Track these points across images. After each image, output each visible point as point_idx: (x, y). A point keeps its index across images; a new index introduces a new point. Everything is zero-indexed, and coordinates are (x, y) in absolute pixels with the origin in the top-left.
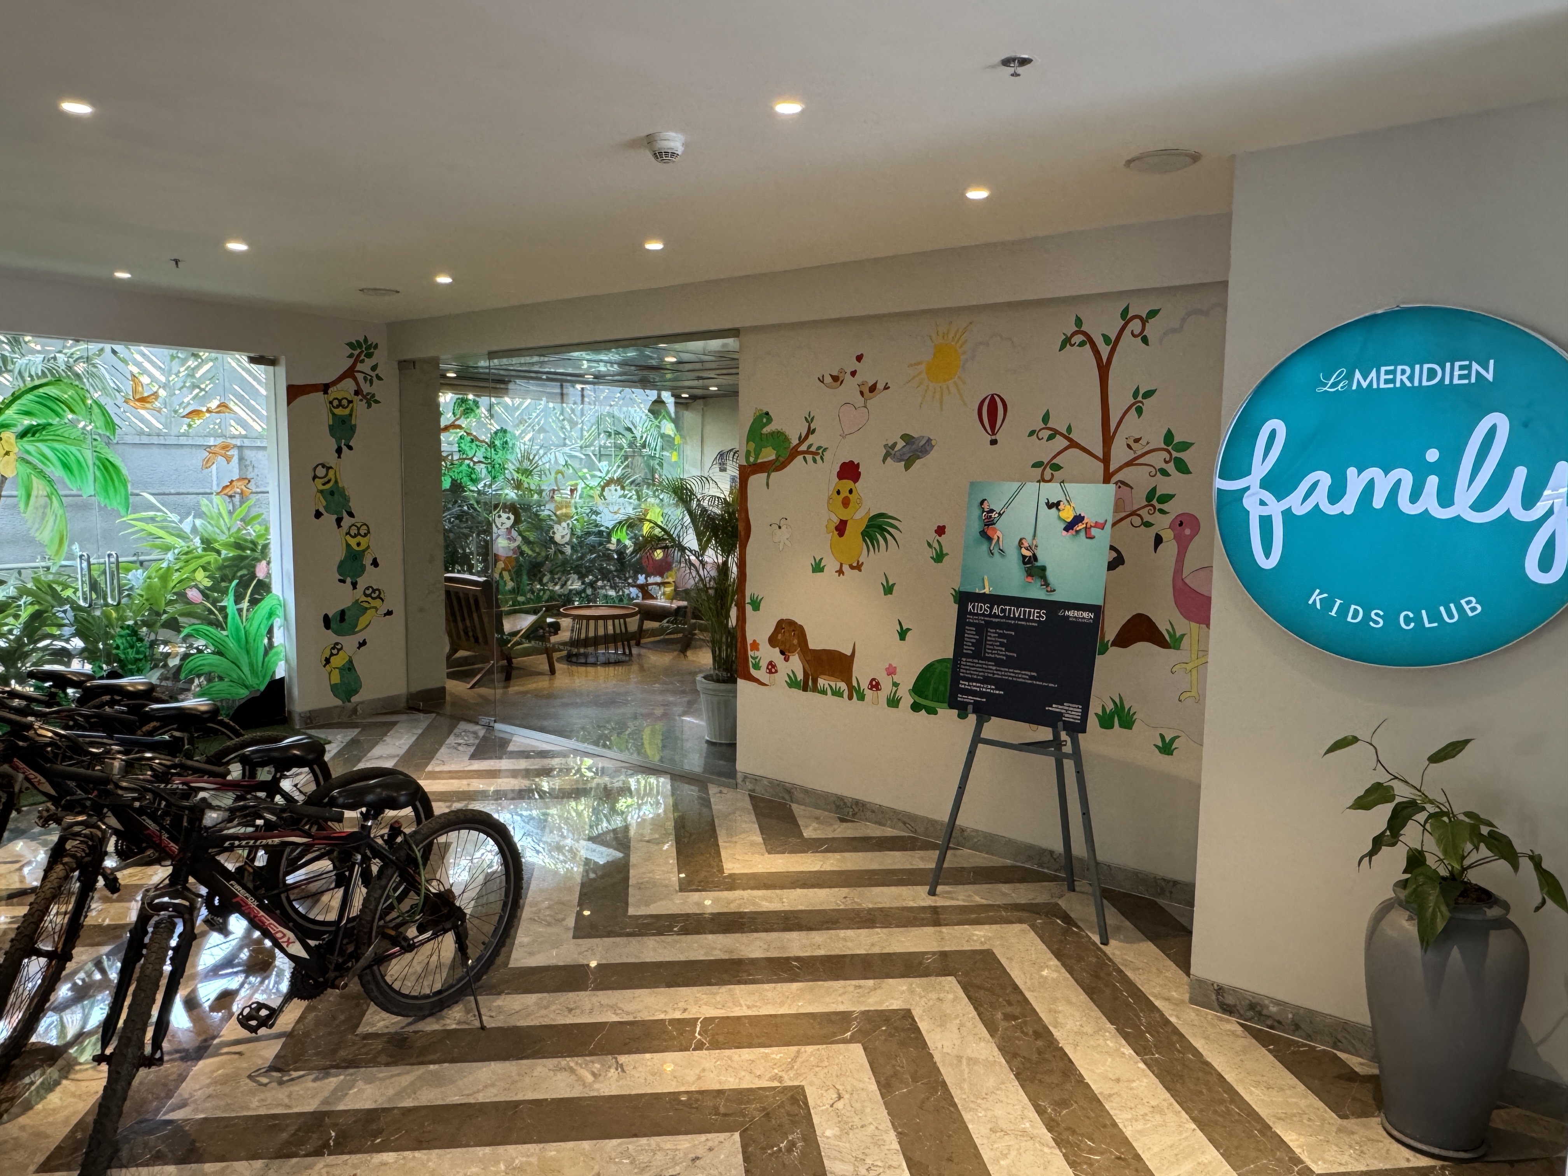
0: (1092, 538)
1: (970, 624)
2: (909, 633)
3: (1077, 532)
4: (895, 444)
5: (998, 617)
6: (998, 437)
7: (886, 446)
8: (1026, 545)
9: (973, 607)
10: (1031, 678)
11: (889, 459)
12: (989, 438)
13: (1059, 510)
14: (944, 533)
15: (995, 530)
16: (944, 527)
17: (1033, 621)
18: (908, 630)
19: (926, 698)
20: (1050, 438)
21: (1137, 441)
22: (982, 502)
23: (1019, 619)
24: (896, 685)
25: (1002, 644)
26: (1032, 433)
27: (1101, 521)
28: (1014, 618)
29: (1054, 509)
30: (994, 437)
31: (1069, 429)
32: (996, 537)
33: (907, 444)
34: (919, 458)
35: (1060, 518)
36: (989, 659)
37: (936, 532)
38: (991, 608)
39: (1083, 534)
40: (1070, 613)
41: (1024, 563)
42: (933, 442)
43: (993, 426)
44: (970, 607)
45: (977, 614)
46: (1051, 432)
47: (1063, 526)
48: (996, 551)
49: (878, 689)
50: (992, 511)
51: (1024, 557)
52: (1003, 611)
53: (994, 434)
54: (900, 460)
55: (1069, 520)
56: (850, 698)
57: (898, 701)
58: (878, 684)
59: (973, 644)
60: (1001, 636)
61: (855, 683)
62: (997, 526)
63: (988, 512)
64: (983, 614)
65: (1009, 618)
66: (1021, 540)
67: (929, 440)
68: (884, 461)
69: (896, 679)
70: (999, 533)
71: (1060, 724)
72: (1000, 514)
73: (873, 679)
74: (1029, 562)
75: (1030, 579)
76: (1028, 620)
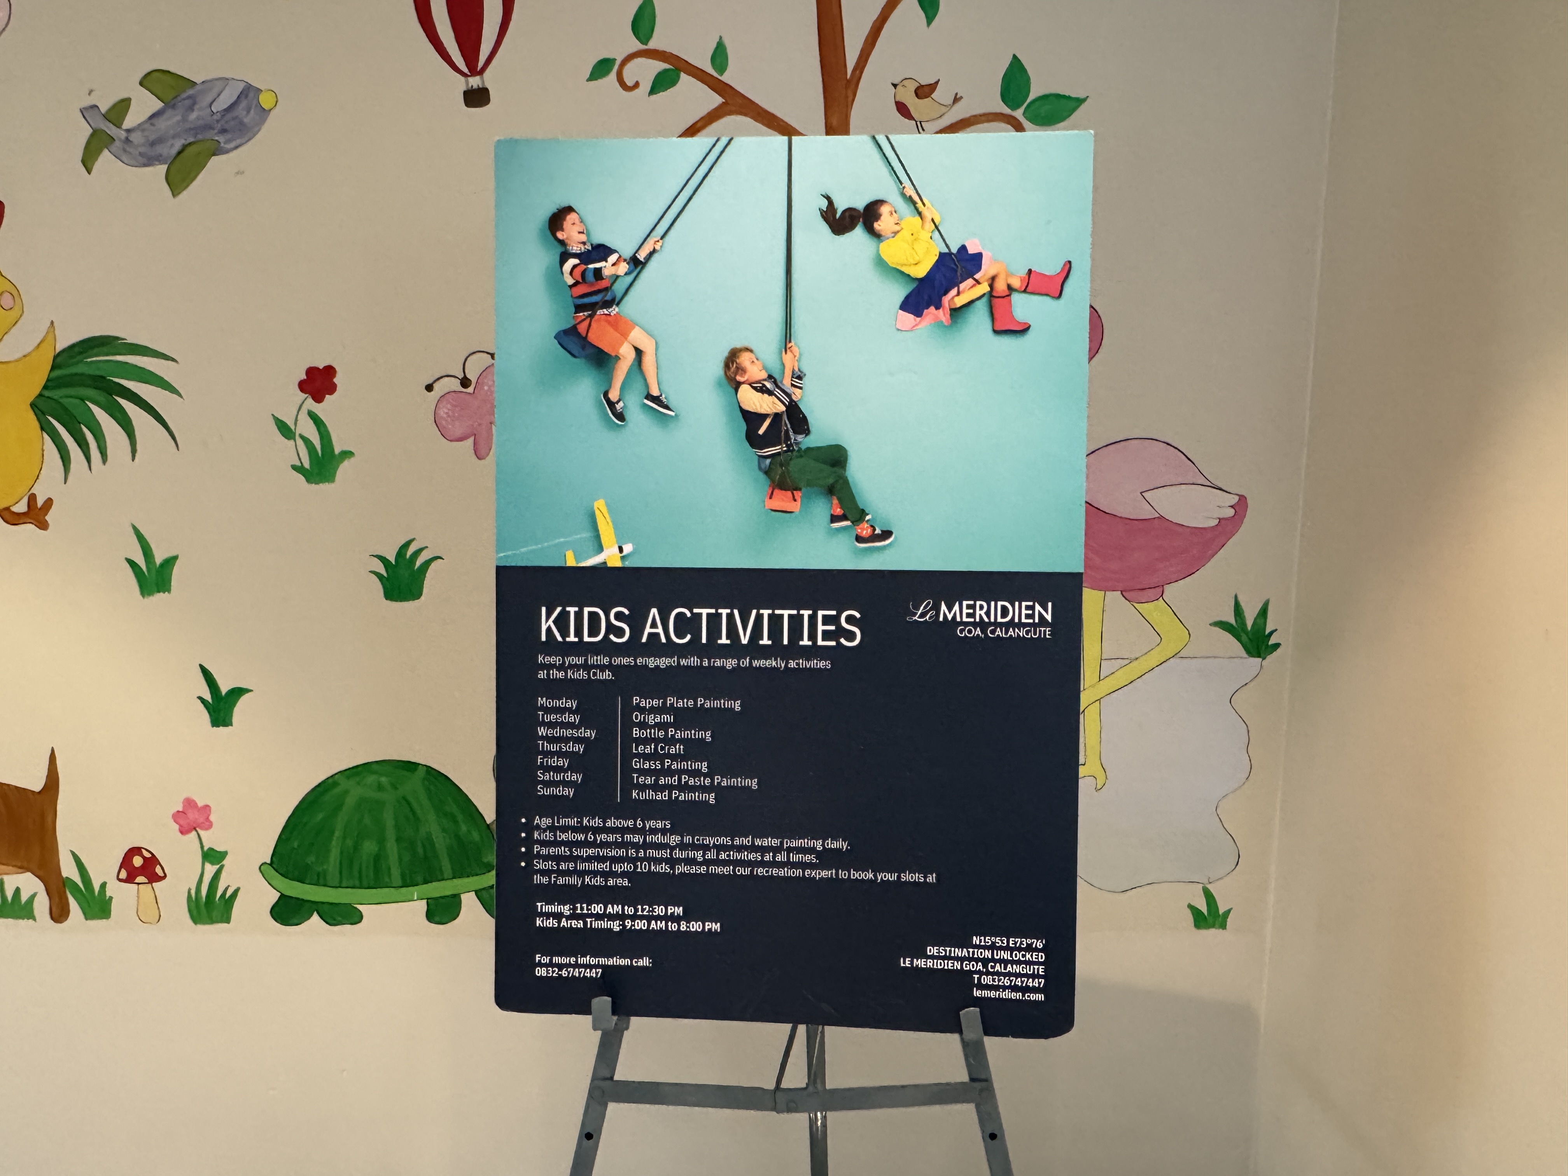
0: (1023, 330)
1: (555, 689)
2: (243, 702)
3: (956, 312)
4: (123, 105)
5: (670, 649)
6: (490, 79)
7: (88, 111)
8: (756, 372)
9: (562, 622)
10: (826, 858)
11: (105, 159)
12: (460, 84)
13: (876, 235)
14: (332, 389)
15: (622, 327)
16: (330, 371)
17: (814, 651)
18: (238, 693)
19: (320, 880)
20: (661, 83)
21: (924, 91)
22: (556, 220)
23: (754, 649)
24: (212, 856)
25: (694, 750)
26: (602, 68)
27: (1051, 267)
28: (735, 649)
29: (859, 232)
30: (475, 82)
31: (720, 55)
32: (627, 353)
33: (169, 105)
34: (218, 151)
35: (880, 263)
36: (650, 810)
37: (303, 386)
38: (637, 622)
39: (979, 317)
40: (959, 611)
41: (753, 440)
42: (266, 100)
43: (470, 47)
44: (547, 623)
45: (580, 648)
46: (661, 66)
47: (899, 292)
48: (633, 405)
49: (154, 878)
50: (602, 251)
51: (752, 419)
52: (685, 625)
53: (474, 70)
54: (149, 161)
55: (921, 271)
56: (59, 914)
57: (229, 901)
58: (151, 862)
59: (576, 762)
60: (683, 719)
61: (68, 870)
62: (630, 308)
63: (585, 258)
64: (605, 647)
65: (712, 649)
66: (733, 356)
67: (249, 92)
68: (88, 161)
69: (210, 839)
70: (637, 336)
71: (970, 1015)
72: (636, 264)
73: (135, 851)
74: (774, 436)
75: (782, 500)
76: (794, 650)
